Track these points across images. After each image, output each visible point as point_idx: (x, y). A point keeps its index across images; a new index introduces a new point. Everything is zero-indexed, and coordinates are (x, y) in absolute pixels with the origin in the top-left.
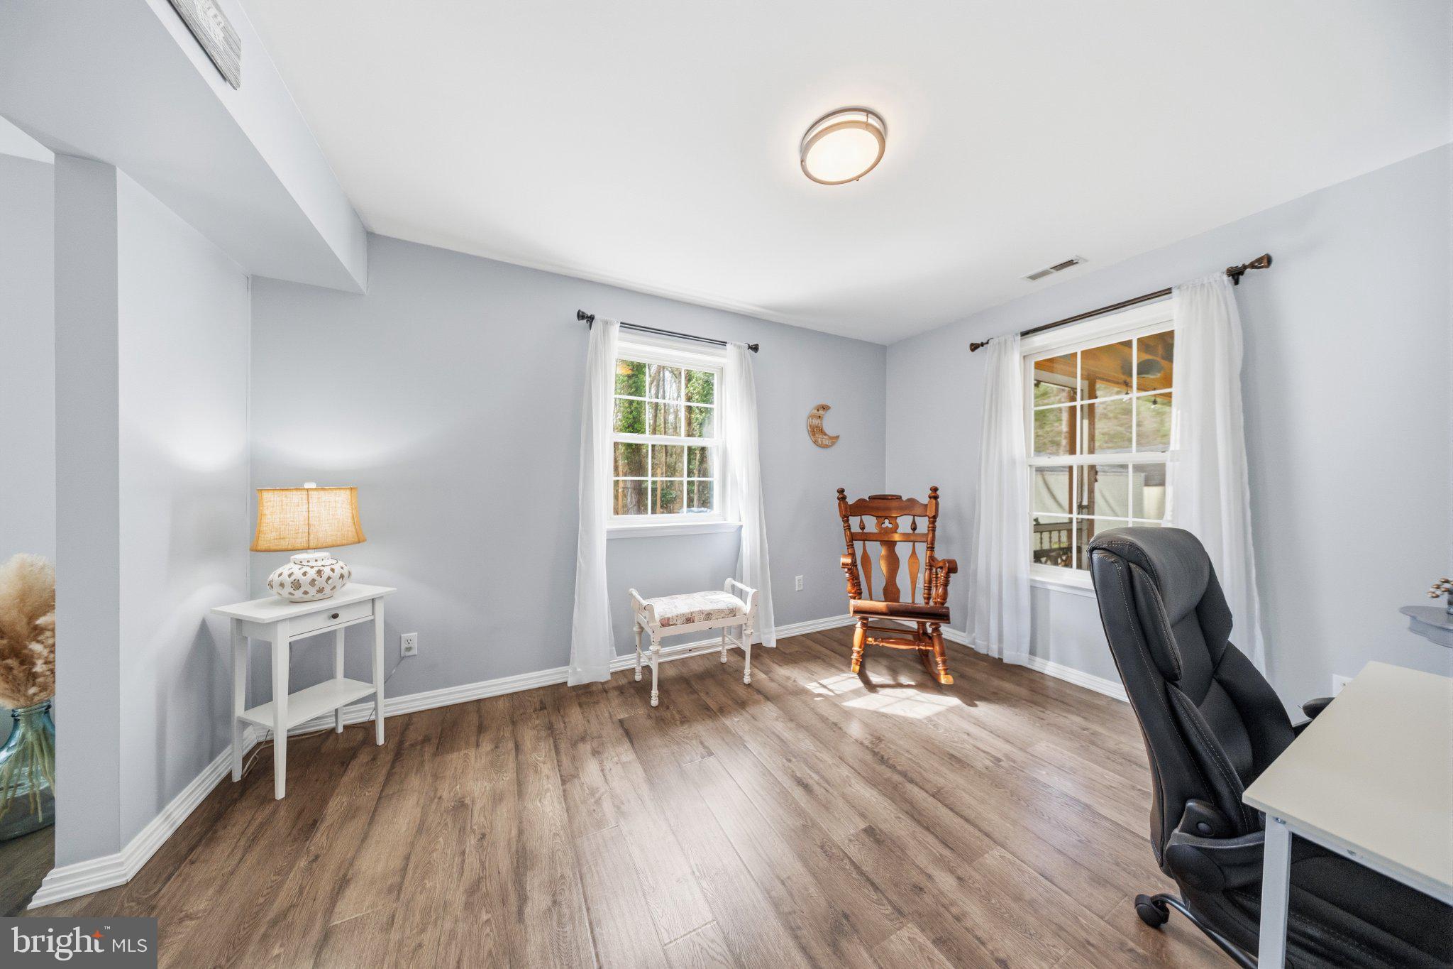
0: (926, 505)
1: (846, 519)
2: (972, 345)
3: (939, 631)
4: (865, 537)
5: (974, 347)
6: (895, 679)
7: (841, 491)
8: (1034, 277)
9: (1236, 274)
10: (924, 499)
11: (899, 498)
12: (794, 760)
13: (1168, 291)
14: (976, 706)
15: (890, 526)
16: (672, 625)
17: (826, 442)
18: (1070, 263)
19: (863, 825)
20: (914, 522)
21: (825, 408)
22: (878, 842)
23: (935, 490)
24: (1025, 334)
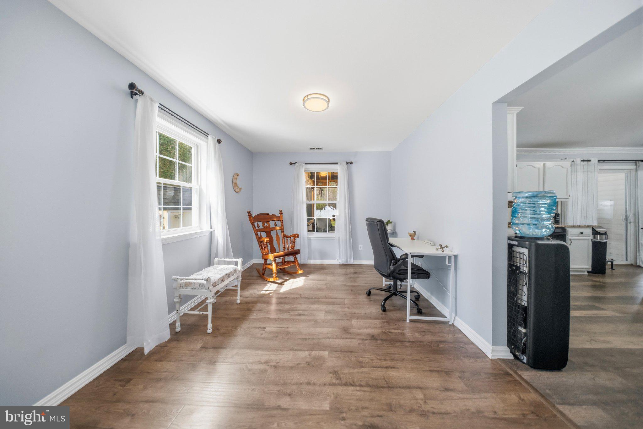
0: (279, 217)
1: (253, 224)
2: (290, 163)
3: (296, 257)
4: (260, 230)
5: (291, 164)
6: (284, 279)
7: (249, 212)
8: (311, 149)
9: (347, 163)
10: (278, 214)
11: (268, 214)
12: (290, 312)
13: (337, 163)
14: (308, 277)
15: (267, 225)
16: (217, 285)
17: (238, 190)
18: (320, 149)
19: (324, 312)
20: (275, 223)
21: (237, 175)
22: (330, 313)
23: (281, 211)
24: (306, 164)
